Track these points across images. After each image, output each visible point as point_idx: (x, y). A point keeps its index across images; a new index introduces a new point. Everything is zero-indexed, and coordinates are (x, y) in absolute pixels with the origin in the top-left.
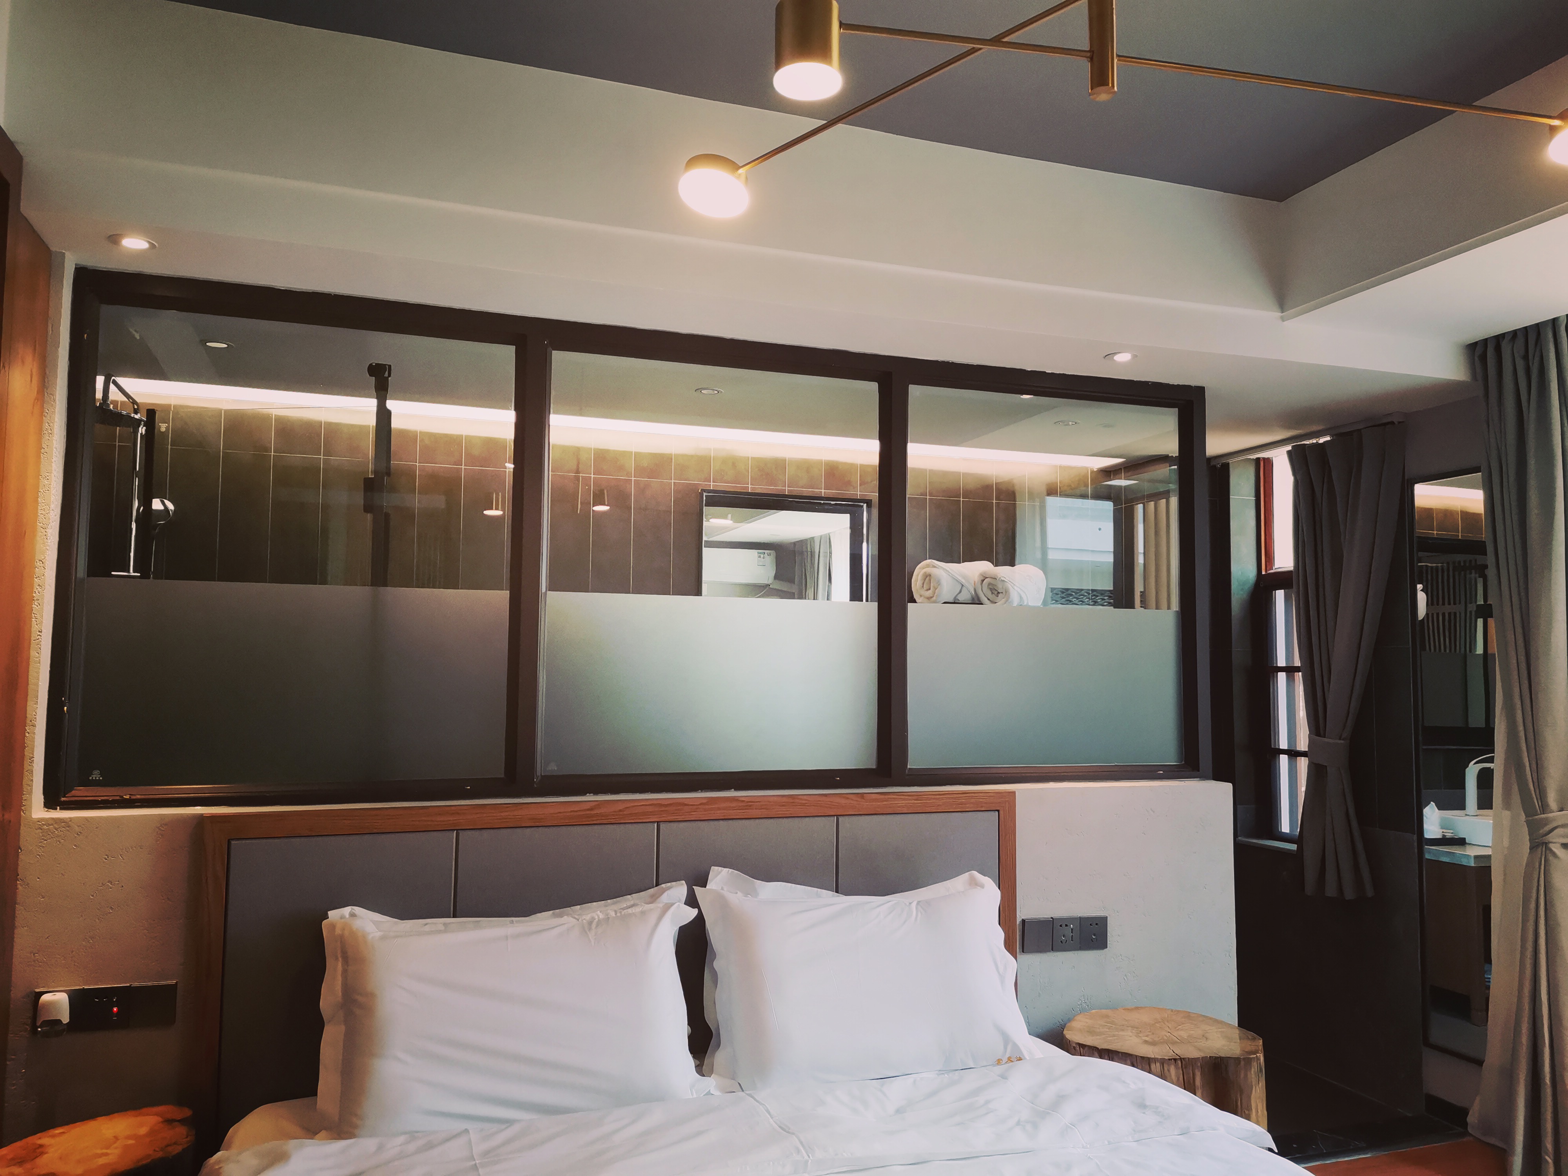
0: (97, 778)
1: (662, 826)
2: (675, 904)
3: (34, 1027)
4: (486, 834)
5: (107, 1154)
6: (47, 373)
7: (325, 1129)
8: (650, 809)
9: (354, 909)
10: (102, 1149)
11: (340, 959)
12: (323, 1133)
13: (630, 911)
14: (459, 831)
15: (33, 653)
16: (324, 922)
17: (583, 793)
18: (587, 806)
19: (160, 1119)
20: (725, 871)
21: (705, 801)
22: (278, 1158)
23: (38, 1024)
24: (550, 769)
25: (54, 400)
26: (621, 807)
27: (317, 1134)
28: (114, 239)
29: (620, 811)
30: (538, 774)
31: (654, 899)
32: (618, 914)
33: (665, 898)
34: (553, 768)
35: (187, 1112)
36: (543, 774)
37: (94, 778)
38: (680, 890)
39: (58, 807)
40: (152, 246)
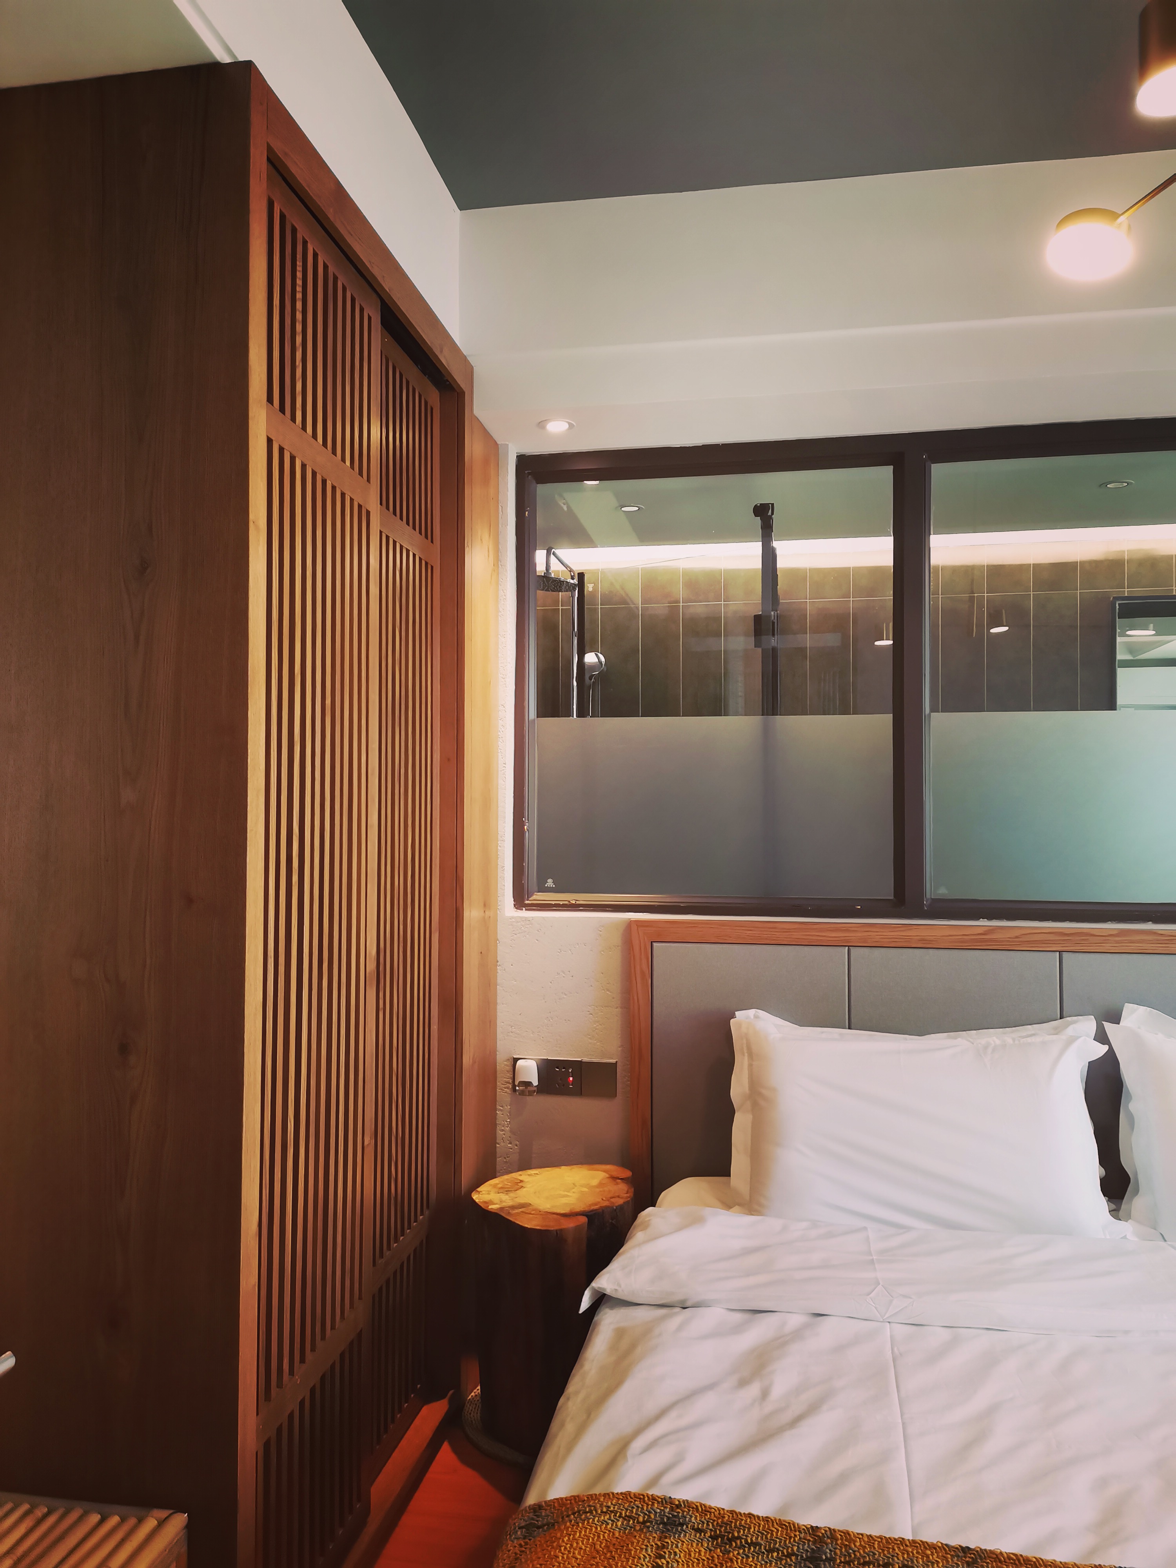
0: (551, 886)
1: (1065, 955)
2: (1081, 1037)
3: (514, 1086)
4: (877, 951)
5: (567, 1196)
6: (500, 548)
7: (739, 1205)
8: (1052, 937)
9: (758, 1012)
10: (564, 1191)
11: (746, 1054)
12: (737, 1208)
13: (1029, 1040)
14: (850, 947)
15: (500, 782)
16: (732, 1021)
17: (977, 918)
18: (980, 930)
19: (607, 1176)
20: (1142, 1009)
21: (1115, 932)
22: (696, 1221)
23: (517, 1083)
24: (940, 892)
25: (506, 570)
26: (1018, 933)
27: (732, 1208)
28: (541, 425)
29: (1017, 937)
30: (928, 896)
31: (1057, 1031)
32: (1017, 1042)
33: (1070, 1031)
34: (943, 892)
35: (628, 1174)
36: (932, 897)
37: (549, 886)
38: (1089, 1025)
39: (524, 909)
40: (571, 426)
